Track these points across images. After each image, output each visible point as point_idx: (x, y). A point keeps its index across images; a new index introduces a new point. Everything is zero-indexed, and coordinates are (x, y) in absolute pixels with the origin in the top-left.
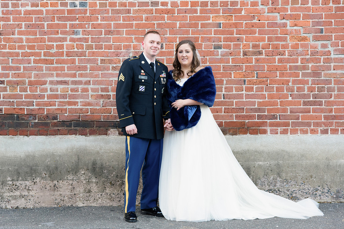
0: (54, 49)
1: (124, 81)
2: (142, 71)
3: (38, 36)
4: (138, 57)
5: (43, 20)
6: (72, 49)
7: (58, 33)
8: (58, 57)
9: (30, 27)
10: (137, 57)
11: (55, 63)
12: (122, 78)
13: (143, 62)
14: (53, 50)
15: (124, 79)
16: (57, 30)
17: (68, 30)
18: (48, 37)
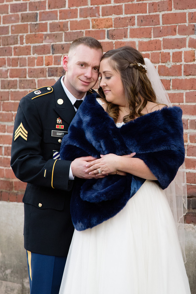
0: (170, 61)
1: (26, 139)
2: (59, 121)
3: (152, 39)
4: (51, 90)
5: (158, 8)
6: (191, 61)
7: (175, 31)
8: (175, 75)
9: (144, 22)
10: (49, 89)
11: (171, 87)
12: (22, 132)
13: (60, 102)
14: (169, 63)
15: (26, 136)
16: (174, 26)
17: (187, 24)
18: (163, 39)
